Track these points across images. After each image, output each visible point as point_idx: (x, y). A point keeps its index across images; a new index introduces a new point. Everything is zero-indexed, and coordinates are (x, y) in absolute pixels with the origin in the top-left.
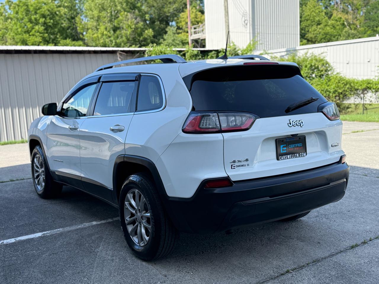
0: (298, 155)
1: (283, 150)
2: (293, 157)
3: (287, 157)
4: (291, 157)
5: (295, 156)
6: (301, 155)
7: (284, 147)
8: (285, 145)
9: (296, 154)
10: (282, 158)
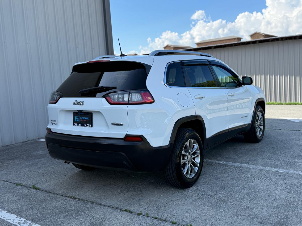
0: (85, 125)
1: (77, 120)
2: (82, 125)
3: (79, 125)
4: (81, 125)
5: (84, 126)
6: (88, 125)
7: (77, 118)
8: (78, 117)
9: (84, 124)
10: (75, 125)
